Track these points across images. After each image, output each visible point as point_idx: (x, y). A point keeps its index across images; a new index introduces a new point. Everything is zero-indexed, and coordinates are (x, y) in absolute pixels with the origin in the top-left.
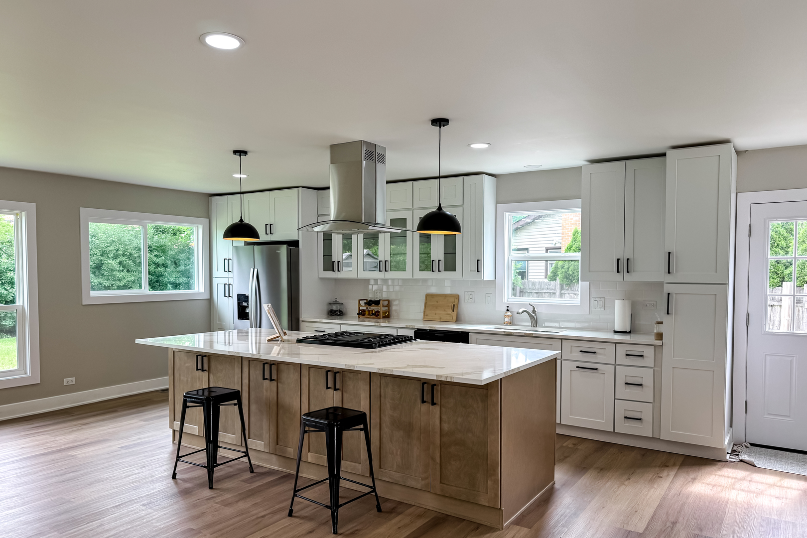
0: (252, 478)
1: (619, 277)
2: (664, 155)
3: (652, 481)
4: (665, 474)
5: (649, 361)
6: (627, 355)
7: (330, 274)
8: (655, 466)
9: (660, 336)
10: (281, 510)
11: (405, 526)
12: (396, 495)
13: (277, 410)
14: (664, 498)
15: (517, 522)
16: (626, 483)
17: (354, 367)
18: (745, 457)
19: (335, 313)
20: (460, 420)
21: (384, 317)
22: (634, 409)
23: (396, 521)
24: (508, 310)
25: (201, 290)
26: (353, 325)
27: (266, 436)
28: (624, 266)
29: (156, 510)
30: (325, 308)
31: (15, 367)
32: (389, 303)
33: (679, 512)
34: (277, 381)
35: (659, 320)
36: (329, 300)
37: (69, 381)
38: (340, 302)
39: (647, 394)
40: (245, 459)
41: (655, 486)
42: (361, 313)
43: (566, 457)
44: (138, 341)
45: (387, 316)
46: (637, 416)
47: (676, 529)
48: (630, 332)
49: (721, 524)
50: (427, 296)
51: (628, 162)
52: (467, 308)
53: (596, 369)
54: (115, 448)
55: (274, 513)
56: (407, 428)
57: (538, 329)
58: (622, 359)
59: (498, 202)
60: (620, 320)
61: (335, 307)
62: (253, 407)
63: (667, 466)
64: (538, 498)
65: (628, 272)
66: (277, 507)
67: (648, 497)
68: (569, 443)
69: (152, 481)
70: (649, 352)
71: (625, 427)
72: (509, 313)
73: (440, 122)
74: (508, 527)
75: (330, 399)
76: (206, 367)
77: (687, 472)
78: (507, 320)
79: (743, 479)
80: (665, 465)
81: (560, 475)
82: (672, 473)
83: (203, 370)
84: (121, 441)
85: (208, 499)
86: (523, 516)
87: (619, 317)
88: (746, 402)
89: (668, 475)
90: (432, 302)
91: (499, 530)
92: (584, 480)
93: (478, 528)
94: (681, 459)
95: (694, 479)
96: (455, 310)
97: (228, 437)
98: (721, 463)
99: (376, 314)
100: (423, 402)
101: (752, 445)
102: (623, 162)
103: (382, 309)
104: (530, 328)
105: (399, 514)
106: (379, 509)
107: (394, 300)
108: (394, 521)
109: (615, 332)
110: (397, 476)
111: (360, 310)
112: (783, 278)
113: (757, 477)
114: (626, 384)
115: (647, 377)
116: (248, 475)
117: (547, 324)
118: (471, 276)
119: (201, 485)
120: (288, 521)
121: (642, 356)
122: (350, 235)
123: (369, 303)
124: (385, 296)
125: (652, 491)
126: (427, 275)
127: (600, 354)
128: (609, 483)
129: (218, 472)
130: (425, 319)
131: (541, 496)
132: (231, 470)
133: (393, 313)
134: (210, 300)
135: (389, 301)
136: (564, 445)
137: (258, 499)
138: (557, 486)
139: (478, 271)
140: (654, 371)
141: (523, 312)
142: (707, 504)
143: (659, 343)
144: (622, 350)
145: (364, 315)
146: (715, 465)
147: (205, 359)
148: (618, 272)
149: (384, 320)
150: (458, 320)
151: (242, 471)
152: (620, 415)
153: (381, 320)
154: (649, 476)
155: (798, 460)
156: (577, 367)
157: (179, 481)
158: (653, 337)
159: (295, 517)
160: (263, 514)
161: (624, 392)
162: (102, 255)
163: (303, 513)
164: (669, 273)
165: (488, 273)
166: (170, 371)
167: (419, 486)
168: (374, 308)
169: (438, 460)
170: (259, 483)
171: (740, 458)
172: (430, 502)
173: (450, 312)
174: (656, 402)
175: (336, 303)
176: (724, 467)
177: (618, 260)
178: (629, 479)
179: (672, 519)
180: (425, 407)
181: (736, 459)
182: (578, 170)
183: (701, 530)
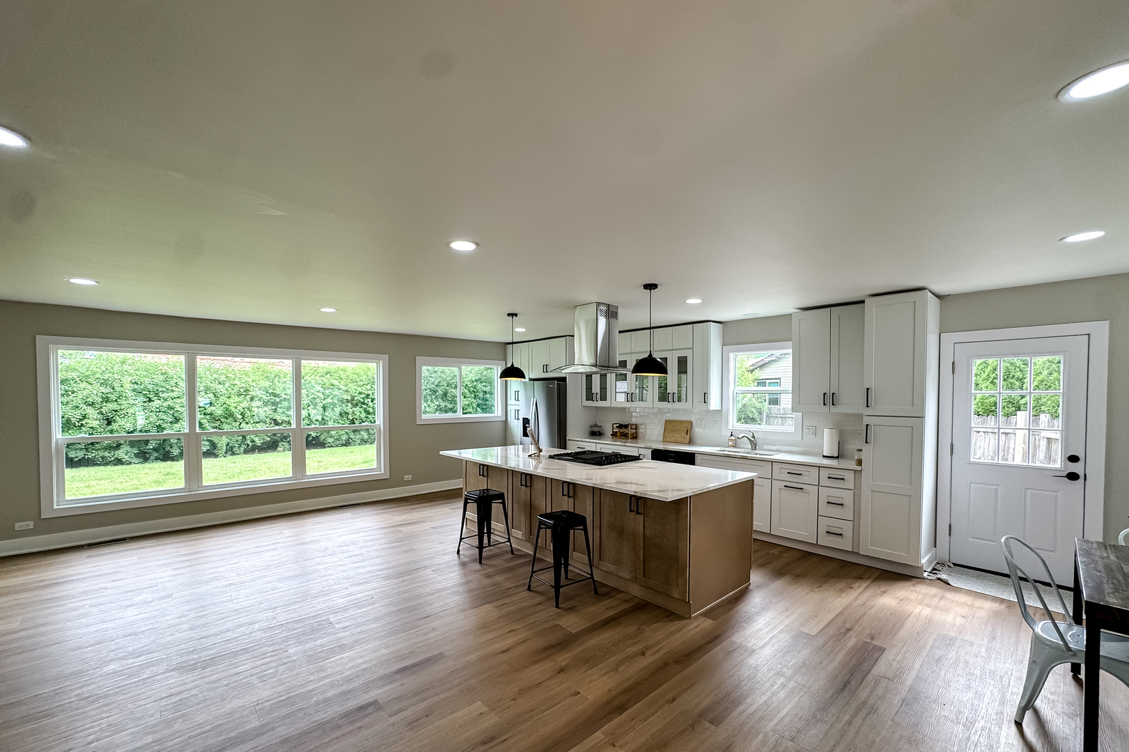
0: (512, 558)
1: (826, 409)
2: (863, 302)
3: (841, 591)
4: (857, 585)
5: (850, 483)
6: (829, 478)
7: (590, 403)
8: (851, 578)
9: (860, 462)
10: (524, 585)
11: (613, 607)
12: (612, 583)
13: (530, 508)
14: (847, 607)
15: (705, 615)
16: (816, 590)
17: (576, 481)
18: (944, 576)
19: (596, 433)
20: (658, 527)
21: (632, 438)
22: (836, 525)
23: (607, 602)
24: (732, 435)
25: (500, 414)
26: (606, 446)
27: (523, 528)
28: (830, 399)
29: (440, 575)
30: (588, 430)
31: (375, 466)
32: (636, 427)
33: (857, 621)
34: (531, 487)
35: (860, 448)
36: (591, 424)
37: (408, 477)
38: (599, 425)
39: (848, 513)
40: (508, 543)
41: (843, 596)
42: (614, 435)
43: (768, 563)
44: (441, 453)
45: (635, 437)
46: (839, 531)
47: (848, 635)
48: (837, 457)
49: (895, 635)
50: (666, 421)
51: (833, 309)
52: (698, 431)
53: (802, 489)
54: (426, 528)
55: (517, 587)
56: (620, 532)
57: (756, 452)
58: (824, 481)
59: (724, 344)
60: (828, 446)
61: (596, 429)
62: (515, 506)
63: (862, 579)
64: (731, 596)
65: (833, 404)
66: (522, 582)
67: (832, 604)
68: (775, 551)
69: (443, 554)
70: (850, 476)
71: (826, 541)
72: (733, 438)
73: (651, 287)
74: (696, 617)
75: (566, 505)
76: (485, 474)
77: (880, 585)
78: (730, 443)
79: (934, 596)
80: (860, 578)
81: (756, 577)
82: (865, 585)
83: (483, 476)
84: (431, 523)
85: (475, 571)
86: (712, 609)
87: (827, 443)
88: (950, 525)
89: (860, 586)
90: (672, 427)
91: (687, 619)
92: (779, 584)
93: (670, 616)
94: (878, 573)
95: (884, 592)
96: (689, 433)
97: (498, 526)
98: (917, 580)
99: (625, 436)
100: (631, 511)
101: (955, 564)
102: (828, 309)
103: (630, 431)
104: (750, 451)
105: (611, 597)
106: (596, 592)
107: (642, 425)
108: (604, 602)
109: (824, 456)
110: (611, 567)
111: (613, 432)
112: (1020, 407)
113: (949, 595)
114: (828, 503)
115: (847, 498)
116: (510, 555)
117: (765, 447)
118: (699, 406)
119: (474, 561)
120: (527, 593)
121: (843, 479)
122: (605, 375)
123: (621, 426)
124: (634, 421)
125: (839, 598)
126: (664, 405)
127: (804, 475)
128: (800, 588)
129: (486, 552)
130: (664, 441)
131: (733, 595)
132: (498, 551)
133: (640, 435)
134: (506, 422)
135: (636, 425)
136: (771, 552)
137: (509, 575)
138: (751, 587)
139: (705, 402)
140: (854, 493)
141: (743, 437)
142: (888, 615)
143: (859, 468)
144: (824, 473)
145: (616, 436)
146: (911, 581)
147: (485, 468)
148: (824, 404)
149: (632, 440)
150: (691, 442)
151: (507, 552)
152: (823, 529)
153: (630, 440)
154: (841, 585)
155: (1000, 583)
156: (785, 486)
157: (461, 556)
158: (854, 462)
159: (532, 591)
160: (510, 587)
161: (825, 510)
162: (447, 386)
163: (539, 589)
164: (867, 406)
165: (714, 404)
166: (464, 475)
167: (628, 577)
168: (623, 430)
169: (642, 559)
170: (515, 563)
171: (938, 576)
172: (636, 591)
173: (684, 435)
174: (856, 521)
175: (596, 426)
176: (918, 583)
177: (825, 394)
178: (820, 587)
179: (847, 626)
180: (632, 515)
181: (933, 577)
182: (789, 316)
183: (872, 638)
